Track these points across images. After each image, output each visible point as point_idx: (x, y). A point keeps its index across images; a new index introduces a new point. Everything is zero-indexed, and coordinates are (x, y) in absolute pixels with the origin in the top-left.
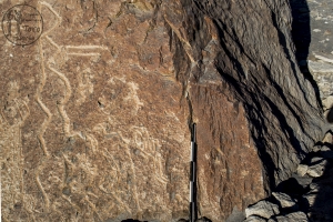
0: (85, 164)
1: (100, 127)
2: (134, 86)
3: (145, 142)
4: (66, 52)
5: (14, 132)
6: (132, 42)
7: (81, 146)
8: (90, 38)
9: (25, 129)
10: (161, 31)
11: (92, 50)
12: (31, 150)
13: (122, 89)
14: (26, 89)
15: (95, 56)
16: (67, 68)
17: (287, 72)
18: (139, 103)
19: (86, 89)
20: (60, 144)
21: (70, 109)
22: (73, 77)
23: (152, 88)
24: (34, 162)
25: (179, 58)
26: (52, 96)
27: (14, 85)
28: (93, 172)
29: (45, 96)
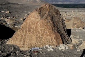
0: (43, 40)
1: (44, 36)
2: (48, 32)
3: (49, 38)
4: (41, 28)
6: (48, 27)
7: (42, 38)
8: (43, 27)
9: (36, 36)
10: (51, 26)
11: (43, 28)
12: (37, 38)
13: (47, 32)
16: (41, 30)
18: (48, 34)
19: (43, 32)
20: (40, 38)
22: (41, 31)
23: (50, 32)
24: (37, 39)
25: (53, 29)
26: (39, 33)
27: (35, 32)
28: (43, 41)
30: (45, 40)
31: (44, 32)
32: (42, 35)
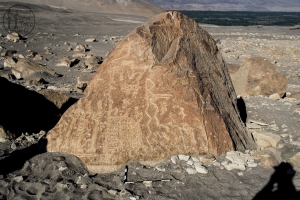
0: (165, 136)
1: (170, 123)
2: (182, 109)
3: (187, 128)
4: (156, 97)
5: (138, 124)
6: (181, 93)
7: (163, 129)
8: (166, 92)
9: (141, 123)
10: (191, 90)
11: (166, 96)
12: (144, 131)
13: (178, 110)
14: (141, 109)
15: (168, 98)
16: (157, 102)
17: (237, 119)
18: (184, 115)
19: (164, 110)
20: (155, 129)
21: (158, 117)
22: (159, 106)
23: (189, 110)
24: (146, 134)
25: (198, 100)
26: (151, 112)
27: (137, 108)
28: (168, 139)
29: (149, 112)
30: (172, 136)
31: (170, 108)
32: (164, 119)
